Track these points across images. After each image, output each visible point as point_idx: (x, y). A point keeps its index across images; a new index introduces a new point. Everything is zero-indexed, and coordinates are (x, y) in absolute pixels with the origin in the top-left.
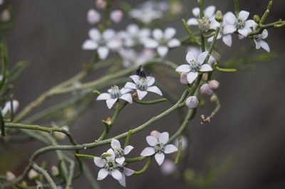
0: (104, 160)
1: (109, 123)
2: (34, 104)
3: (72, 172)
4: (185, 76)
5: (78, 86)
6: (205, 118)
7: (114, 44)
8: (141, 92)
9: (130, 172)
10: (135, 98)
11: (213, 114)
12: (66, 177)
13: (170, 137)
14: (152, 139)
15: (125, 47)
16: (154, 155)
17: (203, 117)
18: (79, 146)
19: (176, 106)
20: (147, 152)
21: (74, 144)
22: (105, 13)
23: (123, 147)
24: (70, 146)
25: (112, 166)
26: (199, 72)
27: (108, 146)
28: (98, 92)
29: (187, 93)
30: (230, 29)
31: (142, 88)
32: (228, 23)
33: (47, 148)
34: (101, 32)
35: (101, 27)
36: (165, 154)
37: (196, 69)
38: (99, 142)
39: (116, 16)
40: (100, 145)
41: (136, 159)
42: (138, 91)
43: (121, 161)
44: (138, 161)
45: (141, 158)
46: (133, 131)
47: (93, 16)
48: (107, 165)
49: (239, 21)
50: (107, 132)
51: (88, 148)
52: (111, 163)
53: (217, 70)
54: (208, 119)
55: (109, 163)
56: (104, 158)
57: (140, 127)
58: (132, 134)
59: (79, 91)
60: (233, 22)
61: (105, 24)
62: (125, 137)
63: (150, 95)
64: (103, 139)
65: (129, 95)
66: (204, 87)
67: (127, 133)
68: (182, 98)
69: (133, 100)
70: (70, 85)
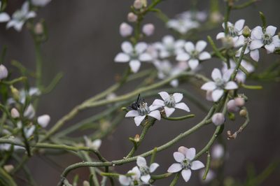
1: (137, 139)
4: (211, 93)
5: (112, 98)
6: (232, 135)
7: (146, 57)
10: (163, 114)
11: (241, 128)
13: (196, 153)
14: (178, 156)
15: (160, 59)
16: (181, 171)
17: (229, 133)
18: (108, 163)
19: (202, 122)
20: (174, 169)
21: (103, 161)
22: (137, 27)
23: (149, 164)
24: (99, 163)
25: (137, 184)
26: (224, 89)
27: (134, 163)
29: (214, 109)
30: (257, 45)
31: (170, 105)
32: (255, 39)
33: (81, 163)
34: (134, 45)
35: (133, 39)
36: (192, 170)
37: (221, 86)
38: (127, 159)
39: (148, 29)
40: (128, 162)
41: (163, 175)
42: (166, 108)
43: (146, 179)
44: (164, 177)
45: (167, 175)
46: (158, 149)
47: (125, 29)
48: (132, 183)
49: (266, 36)
50: (136, 149)
51: (116, 165)
52: (137, 181)
53: (242, 87)
54: (235, 134)
55: (134, 182)
57: (168, 144)
58: (157, 152)
59: (113, 103)
60: (260, 37)
62: (151, 155)
63: (178, 111)
64: (132, 156)
65: (158, 112)
66: (230, 103)
67: (152, 151)
68: (209, 115)
69: (162, 117)
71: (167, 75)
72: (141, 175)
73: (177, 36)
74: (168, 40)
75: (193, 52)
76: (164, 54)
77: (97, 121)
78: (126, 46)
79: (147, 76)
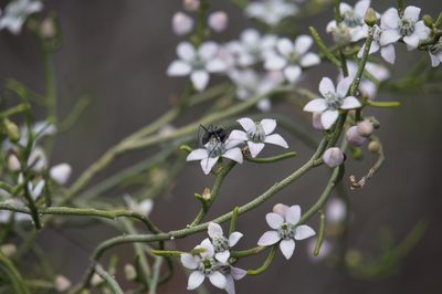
0: (197, 258)
1: (207, 196)
2: (96, 167)
3: (156, 274)
4: (319, 116)
5: (168, 133)
6: (357, 182)
7: (217, 66)
8: (255, 145)
9: (241, 273)
10: (246, 154)
11: (371, 171)
12: (148, 280)
14: (273, 219)
15: (239, 68)
16: (279, 243)
17: (352, 179)
18: (162, 235)
19: (309, 164)
20: (268, 239)
21: (156, 233)
22: (200, 17)
23: (227, 235)
24: (149, 236)
25: (209, 266)
26: (339, 109)
27: (204, 234)
28: (188, 148)
29: (326, 143)
30: (391, 36)
31: (257, 139)
32: (388, 28)
33: (120, 238)
34: (196, 47)
35: (195, 39)
36: (295, 241)
37: (335, 105)
38: (192, 227)
39: (218, 20)
40: (194, 233)
41: (250, 251)
42: (250, 144)
43: (223, 257)
44: (253, 254)
45: (257, 249)
46: (240, 209)
47: (182, 23)
48: (202, 265)
49: (405, 23)
50: (206, 210)
51: (176, 237)
52: (208, 262)
53: (369, 104)
54: (362, 182)
55: (205, 262)
56: (197, 253)
57: (256, 201)
58: (239, 215)
59: (169, 141)
60: (395, 25)
61: (200, 35)
62: (229, 219)
63: (269, 148)
64: (199, 223)
65: (238, 151)
66: (351, 132)
67: (232, 213)
68: (318, 151)
69: (244, 158)
70: (156, 133)
71: (251, 92)
72: (216, 252)
73: (263, 28)
74: (250, 37)
75: (292, 54)
76: (246, 60)
77: (146, 172)
78: (185, 50)
79: (220, 96)
